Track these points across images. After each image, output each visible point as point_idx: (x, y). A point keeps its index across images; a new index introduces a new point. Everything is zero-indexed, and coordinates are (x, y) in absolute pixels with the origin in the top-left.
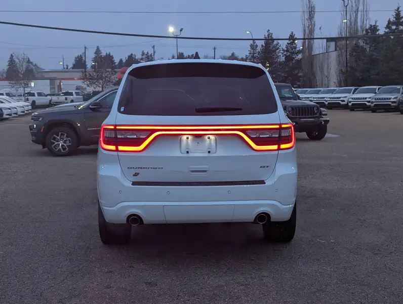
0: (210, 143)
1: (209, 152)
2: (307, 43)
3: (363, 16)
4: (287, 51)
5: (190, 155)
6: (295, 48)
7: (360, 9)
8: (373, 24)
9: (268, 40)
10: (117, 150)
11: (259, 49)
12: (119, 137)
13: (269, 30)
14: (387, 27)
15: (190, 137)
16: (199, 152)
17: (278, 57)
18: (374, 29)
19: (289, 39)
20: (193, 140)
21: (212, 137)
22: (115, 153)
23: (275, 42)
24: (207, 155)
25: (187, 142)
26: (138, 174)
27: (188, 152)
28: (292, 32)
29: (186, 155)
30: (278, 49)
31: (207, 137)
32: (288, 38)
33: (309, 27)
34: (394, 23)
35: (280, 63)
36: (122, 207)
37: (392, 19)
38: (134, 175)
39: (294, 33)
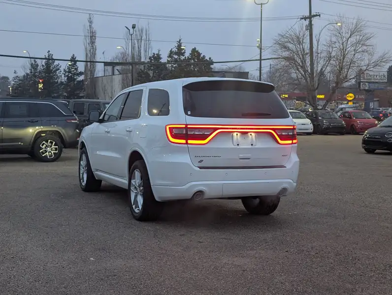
0: (252, 139)
1: (252, 145)
2: (89, 66)
3: (145, 45)
4: (69, 72)
5: (240, 147)
6: (76, 69)
7: (143, 38)
8: (156, 52)
9: (49, 59)
10: (187, 143)
11: (40, 68)
12: (189, 133)
13: (49, 51)
14: (170, 56)
15: (239, 134)
16: (245, 144)
17: (58, 77)
18: (157, 57)
19: (71, 61)
20: (241, 136)
21: (253, 134)
22: (186, 145)
23: (56, 63)
24: (250, 147)
25: (237, 137)
26: (203, 161)
27: (238, 145)
28: (74, 55)
29: (237, 147)
30: (59, 69)
31: (249, 134)
32: (69, 59)
33: (90, 51)
34: (176, 53)
35: (62, 83)
36: (191, 186)
37: (175, 50)
38: (199, 162)
39: (75, 56)
